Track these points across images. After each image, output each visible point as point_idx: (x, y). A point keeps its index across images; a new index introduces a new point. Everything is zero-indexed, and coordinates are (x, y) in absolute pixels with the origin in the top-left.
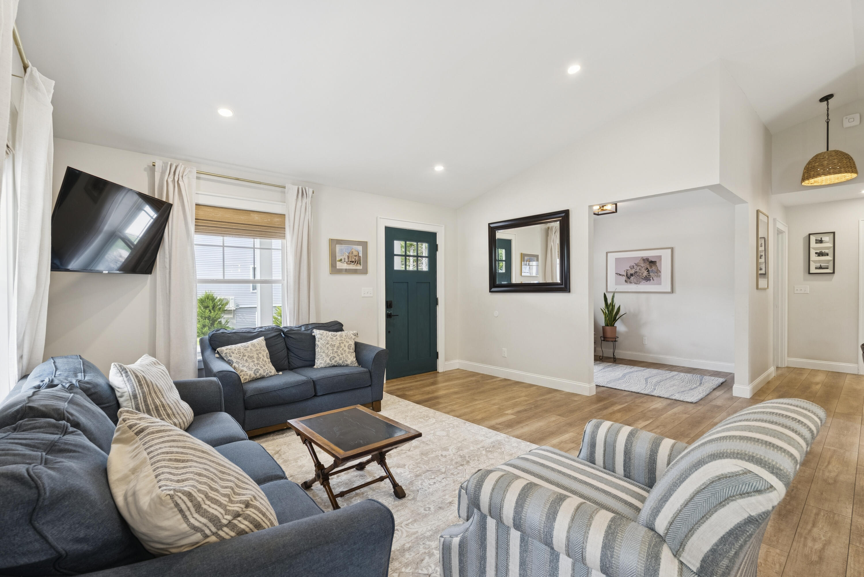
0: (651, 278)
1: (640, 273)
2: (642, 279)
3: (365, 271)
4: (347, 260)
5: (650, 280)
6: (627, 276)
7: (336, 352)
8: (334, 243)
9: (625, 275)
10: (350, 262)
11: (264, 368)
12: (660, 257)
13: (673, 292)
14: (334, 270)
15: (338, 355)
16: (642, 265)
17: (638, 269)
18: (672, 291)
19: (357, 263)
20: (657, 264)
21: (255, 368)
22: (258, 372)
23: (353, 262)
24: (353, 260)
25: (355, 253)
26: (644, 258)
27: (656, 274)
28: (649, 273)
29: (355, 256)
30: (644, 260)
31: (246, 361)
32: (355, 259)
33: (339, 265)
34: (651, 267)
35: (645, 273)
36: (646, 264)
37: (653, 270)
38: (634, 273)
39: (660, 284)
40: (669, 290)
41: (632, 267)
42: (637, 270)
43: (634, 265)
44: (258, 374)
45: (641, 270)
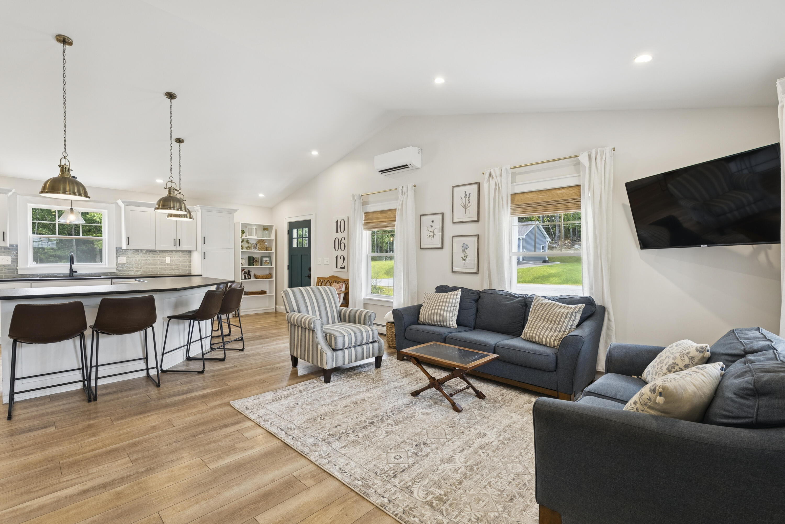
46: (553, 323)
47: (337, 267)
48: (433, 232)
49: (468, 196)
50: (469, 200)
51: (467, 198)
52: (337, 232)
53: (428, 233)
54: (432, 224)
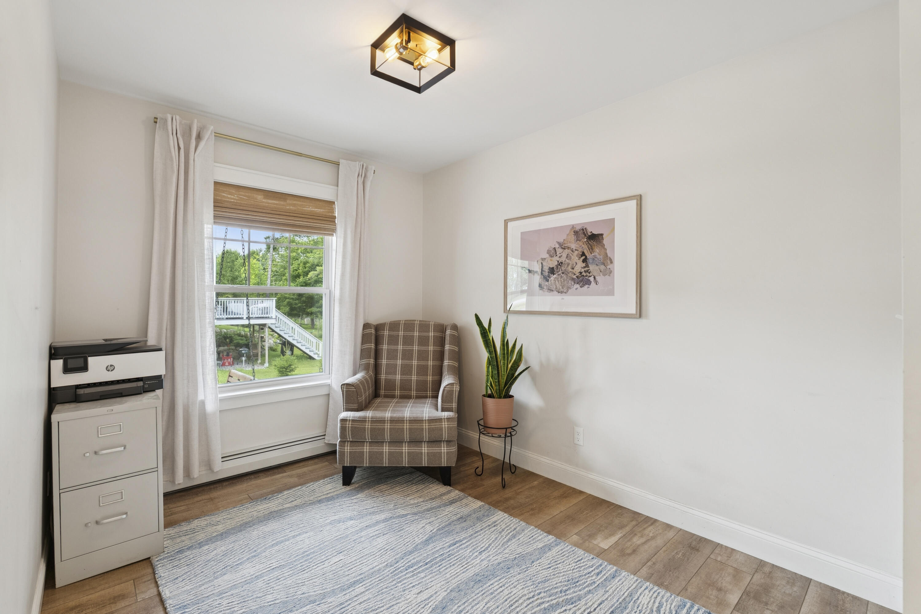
0: (592, 279)
1: (568, 264)
2: (573, 279)
5: (589, 283)
6: (542, 273)
9: (539, 271)
12: (611, 222)
13: (640, 316)
16: (573, 246)
17: (564, 255)
18: (640, 314)
20: (605, 242)
26: (578, 228)
27: (602, 267)
28: (587, 266)
30: (576, 233)
34: (591, 249)
35: (579, 266)
36: (581, 243)
37: (595, 256)
38: (557, 266)
39: (611, 292)
40: (632, 310)
41: (553, 253)
42: (563, 259)
43: (557, 246)
45: (570, 259)
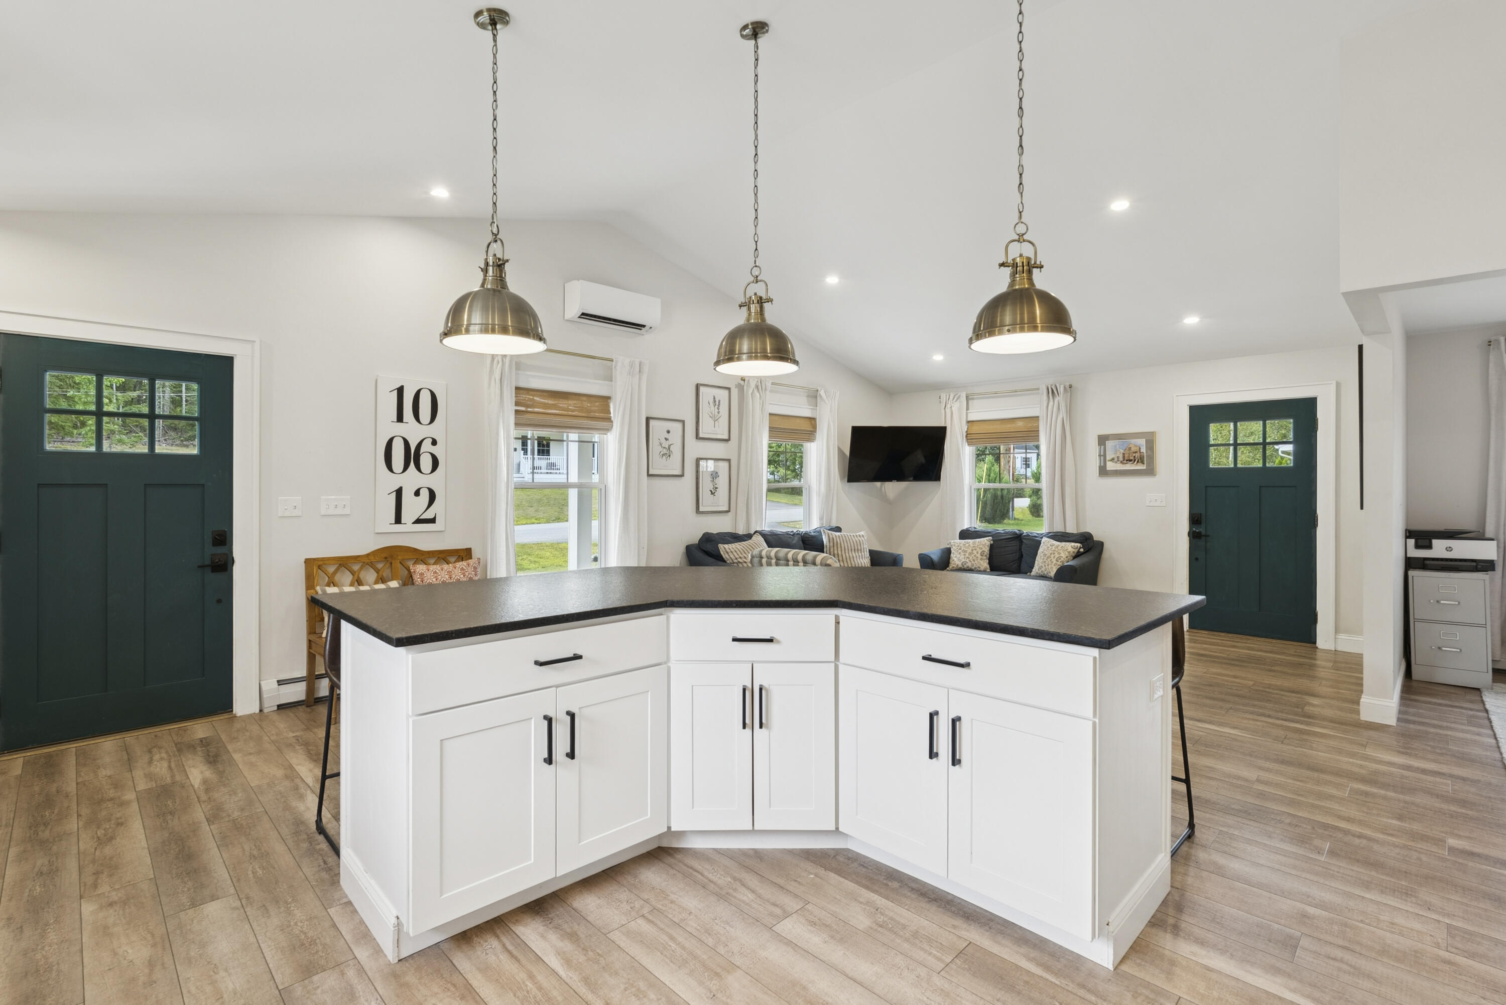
3: (1150, 471)
4: (1121, 459)
7: (1045, 562)
8: (1102, 440)
10: (1127, 460)
11: (973, 562)
14: (1103, 471)
15: (1045, 566)
19: (1138, 462)
21: (963, 560)
22: (965, 564)
23: (1131, 460)
24: (1132, 458)
25: (1133, 449)
29: (1136, 452)
31: (960, 553)
32: (1135, 457)
33: (1110, 466)
44: (965, 566)
46: (860, 552)
47: (398, 520)
48: (669, 448)
49: (717, 403)
50: (718, 409)
51: (717, 406)
52: (400, 418)
53: (660, 449)
54: (667, 436)
